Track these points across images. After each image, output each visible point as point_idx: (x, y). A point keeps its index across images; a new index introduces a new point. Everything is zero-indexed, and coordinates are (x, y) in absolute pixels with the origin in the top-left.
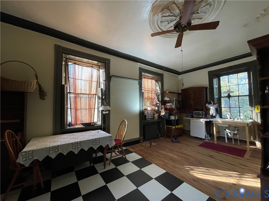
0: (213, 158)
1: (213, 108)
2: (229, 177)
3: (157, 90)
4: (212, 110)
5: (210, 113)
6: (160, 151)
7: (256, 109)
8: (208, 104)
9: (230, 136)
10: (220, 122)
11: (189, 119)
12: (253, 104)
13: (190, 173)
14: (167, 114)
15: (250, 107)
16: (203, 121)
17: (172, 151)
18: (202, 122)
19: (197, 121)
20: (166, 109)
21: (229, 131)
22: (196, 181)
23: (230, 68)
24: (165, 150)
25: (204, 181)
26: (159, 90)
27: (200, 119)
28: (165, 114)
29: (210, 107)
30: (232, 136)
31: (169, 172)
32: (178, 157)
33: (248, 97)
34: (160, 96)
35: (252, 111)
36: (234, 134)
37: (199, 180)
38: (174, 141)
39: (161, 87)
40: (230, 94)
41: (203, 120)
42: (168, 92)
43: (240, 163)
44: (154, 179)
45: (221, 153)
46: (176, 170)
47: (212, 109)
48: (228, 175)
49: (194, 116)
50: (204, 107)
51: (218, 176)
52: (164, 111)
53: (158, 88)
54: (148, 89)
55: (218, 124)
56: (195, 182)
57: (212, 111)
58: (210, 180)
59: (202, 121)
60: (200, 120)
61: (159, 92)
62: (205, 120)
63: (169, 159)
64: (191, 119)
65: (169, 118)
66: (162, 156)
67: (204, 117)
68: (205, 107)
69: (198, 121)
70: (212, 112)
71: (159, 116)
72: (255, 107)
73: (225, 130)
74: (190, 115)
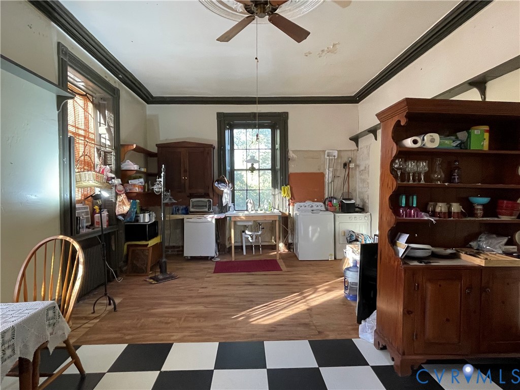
0: (254, 285)
1: (229, 192)
2: (295, 303)
3: (100, 135)
4: (226, 195)
5: (224, 201)
6: (152, 311)
7: (283, 193)
8: (217, 182)
9: (251, 241)
10: (242, 217)
11: (181, 218)
12: (277, 184)
13: (252, 323)
14: (135, 208)
15: (273, 189)
16: (212, 220)
17: (180, 300)
18: (209, 222)
19: (199, 220)
20: (129, 196)
21: (250, 233)
22: (273, 331)
23: (253, 115)
24: (162, 304)
25: (282, 325)
26: (107, 136)
27: (205, 216)
28: (130, 209)
29: (222, 189)
30: (254, 240)
31: (223, 341)
32: (205, 307)
33: (270, 171)
34: (113, 158)
35: (274, 195)
36: (257, 237)
37: (275, 328)
38: (161, 277)
39: (112, 130)
40: (254, 166)
41: (213, 218)
42: (135, 146)
43: (287, 280)
44: (215, 370)
45: (253, 273)
46: (228, 330)
47: (227, 193)
48: (293, 301)
49: (192, 210)
50: (211, 189)
51: (285, 308)
52: (126, 201)
53: (103, 130)
54: (75, 127)
55: (239, 221)
56: (273, 333)
57: (226, 197)
58: (283, 319)
59: (209, 219)
60: (205, 218)
61: (108, 143)
62: (216, 216)
63: (194, 317)
64: (185, 217)
65: (137, 221)
66: (174, 319)
67: (211, 210)
68: (213, 189)
69: (203, 220)
70: (227, 200)
71: (113, 217)
72: (281, 189)
73: (244, 232)
74: (182, 209)
